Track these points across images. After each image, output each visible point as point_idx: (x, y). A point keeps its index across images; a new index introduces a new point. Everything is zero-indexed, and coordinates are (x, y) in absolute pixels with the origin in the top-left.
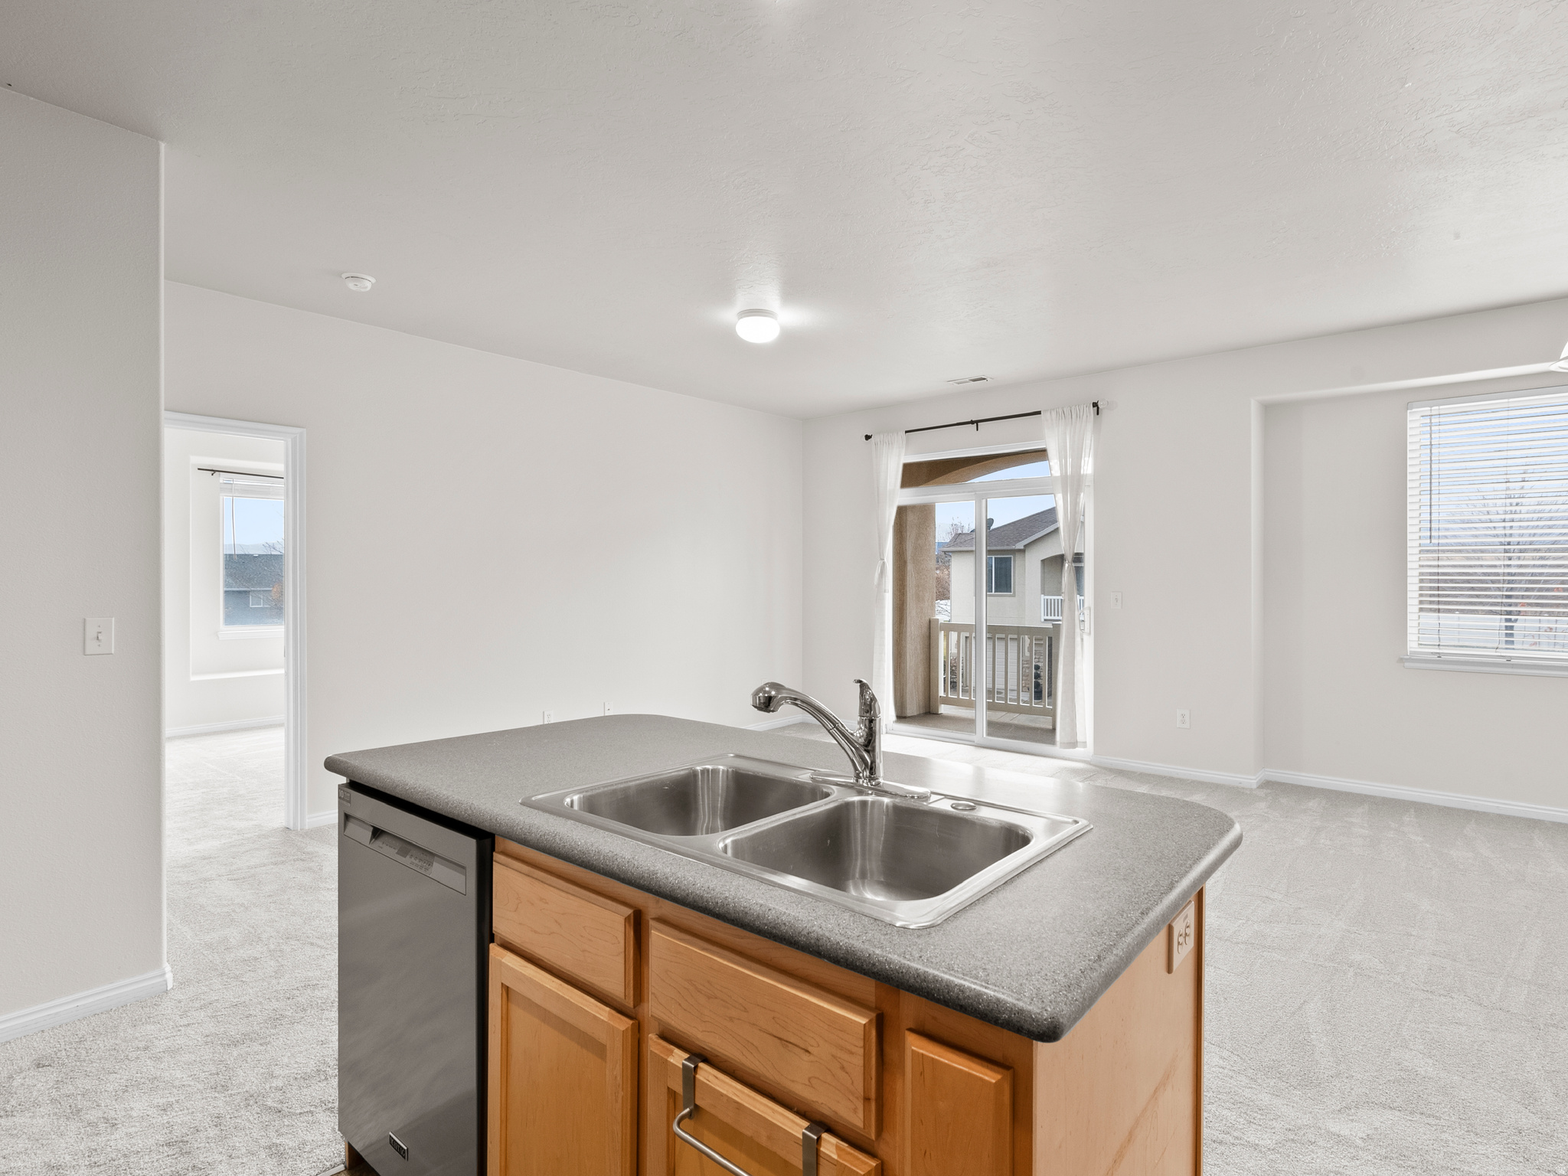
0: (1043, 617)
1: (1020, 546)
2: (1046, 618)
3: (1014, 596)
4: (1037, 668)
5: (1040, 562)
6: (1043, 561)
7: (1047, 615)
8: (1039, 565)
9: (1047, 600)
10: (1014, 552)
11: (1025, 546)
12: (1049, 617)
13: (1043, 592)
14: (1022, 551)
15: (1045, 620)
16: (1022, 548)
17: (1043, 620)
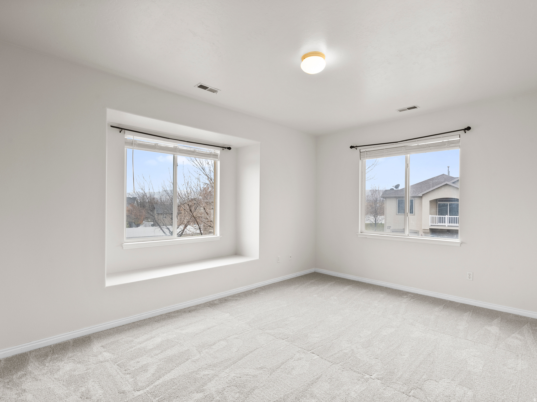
0: (430, 224)
1: (420, 195)
2: (432, 224)
3: (415, 215)
5: (429, 201)
6: (431, 201)
7: (432, 223)
8: (429, 203)
9: (432, 217)
12: (433, 224)
13: (431, 214)
15: (431, 225)
16: (422, 196)
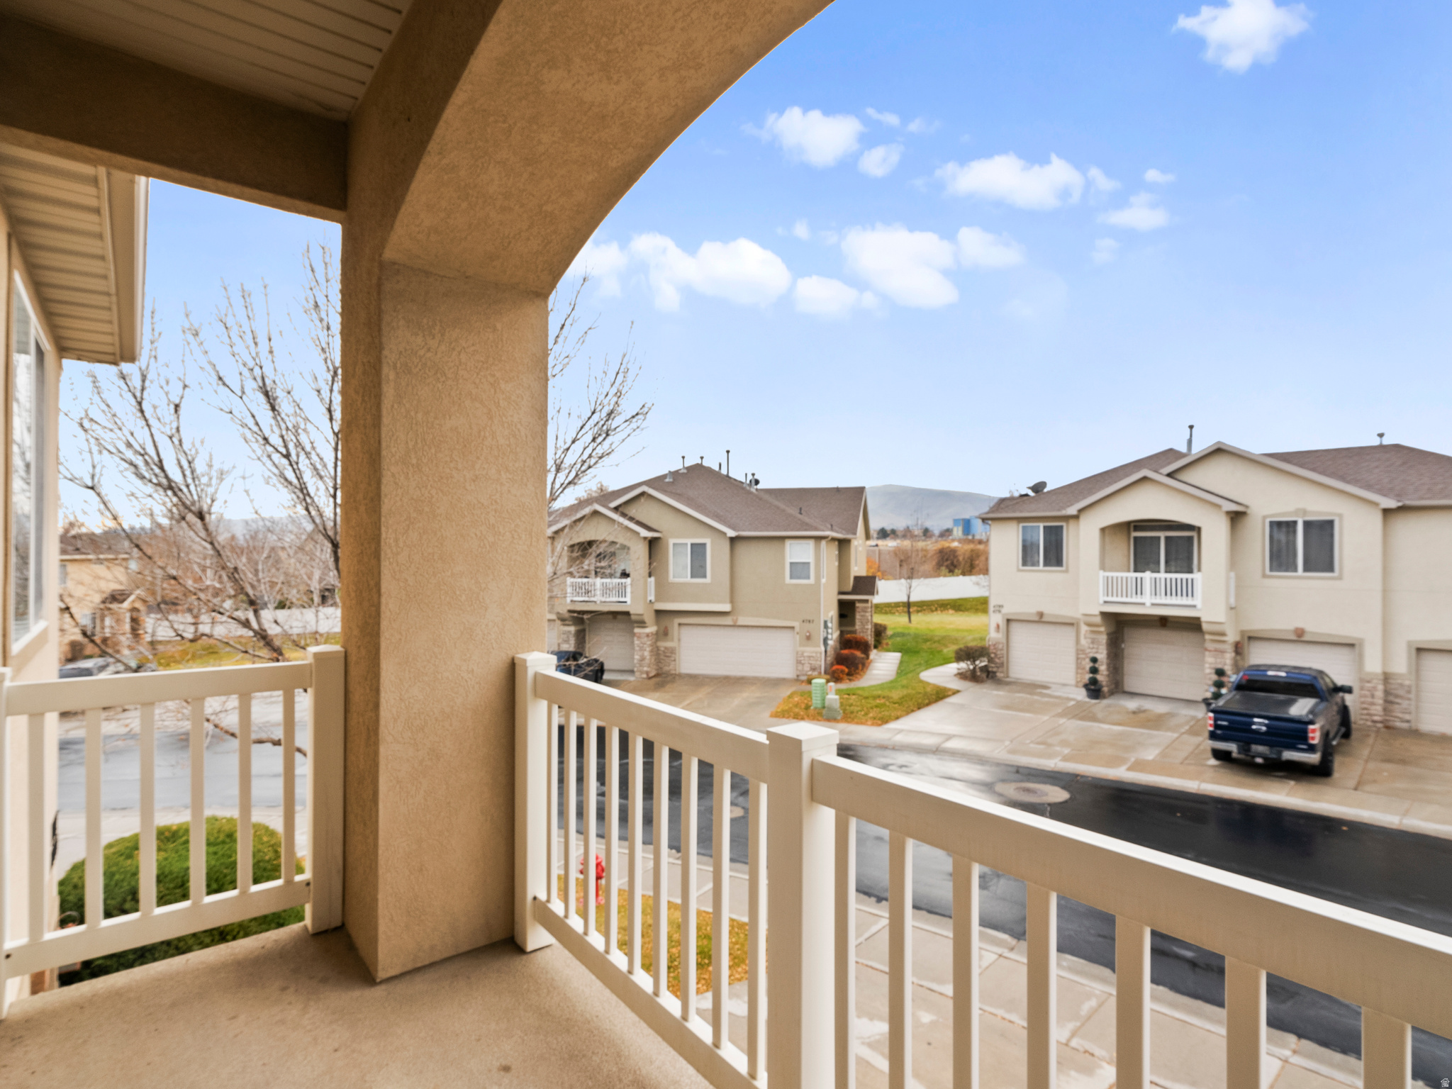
0: (1102, 598)
1: (1072, 511)
2: (1110, 600)
3: (1067, 571)
4: (1094, 660)
5: (1097, 530)
6: (1103, 530)
7: (1114, 596)
8: (1096, 535)
9: (1108, 578)
10: (1067, 518)
11: (1080, 511)
13: (1103, 567)
14: (1076, 517)
15: (1105, 602)
16: (1075, 513)
17: (1101, 602)
